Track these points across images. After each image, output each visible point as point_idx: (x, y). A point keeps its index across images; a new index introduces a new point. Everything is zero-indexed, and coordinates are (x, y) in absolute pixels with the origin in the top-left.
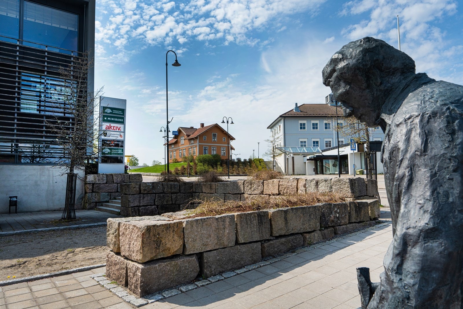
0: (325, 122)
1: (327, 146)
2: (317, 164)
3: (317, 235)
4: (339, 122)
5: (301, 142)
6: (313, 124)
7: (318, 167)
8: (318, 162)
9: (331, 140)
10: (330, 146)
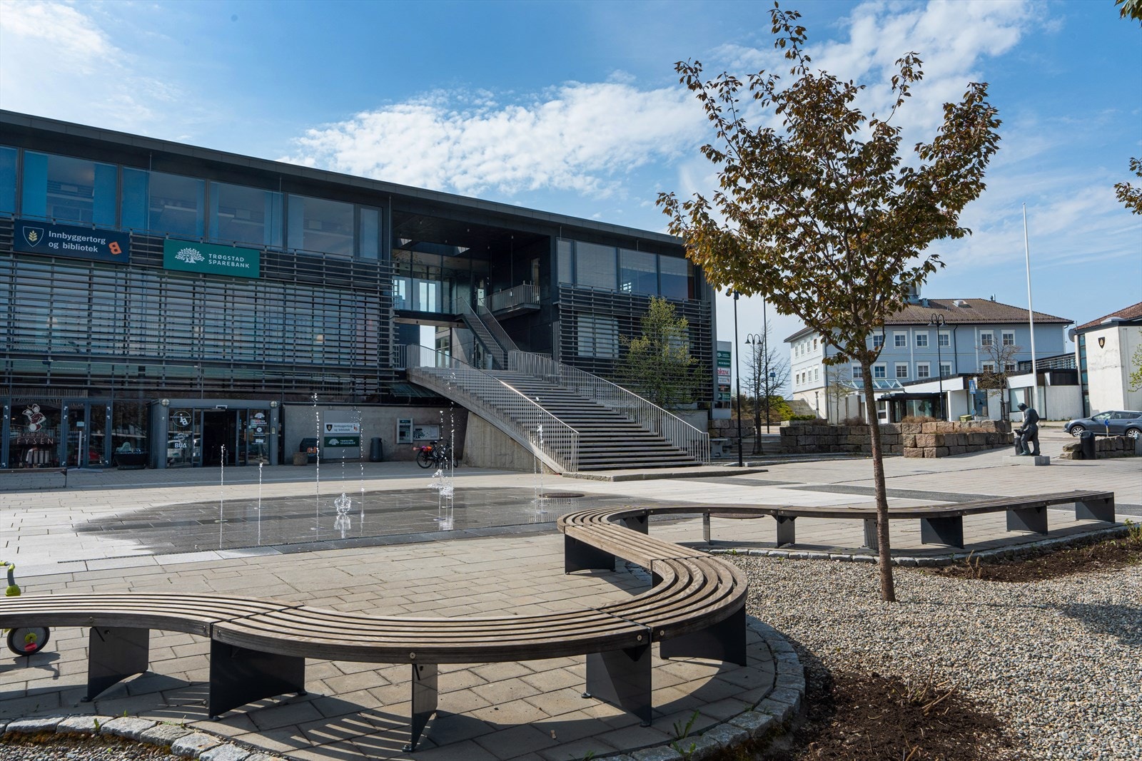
0: (918, 333)
1: (921, 374)
2: (895, 407)
3: (985, 447)
4: (942, 333)
5: (854, 368)
6: (897, 338)
7: (897, 411)
8: (897, 403)
9: (906, 364)
10: (926, 374)
